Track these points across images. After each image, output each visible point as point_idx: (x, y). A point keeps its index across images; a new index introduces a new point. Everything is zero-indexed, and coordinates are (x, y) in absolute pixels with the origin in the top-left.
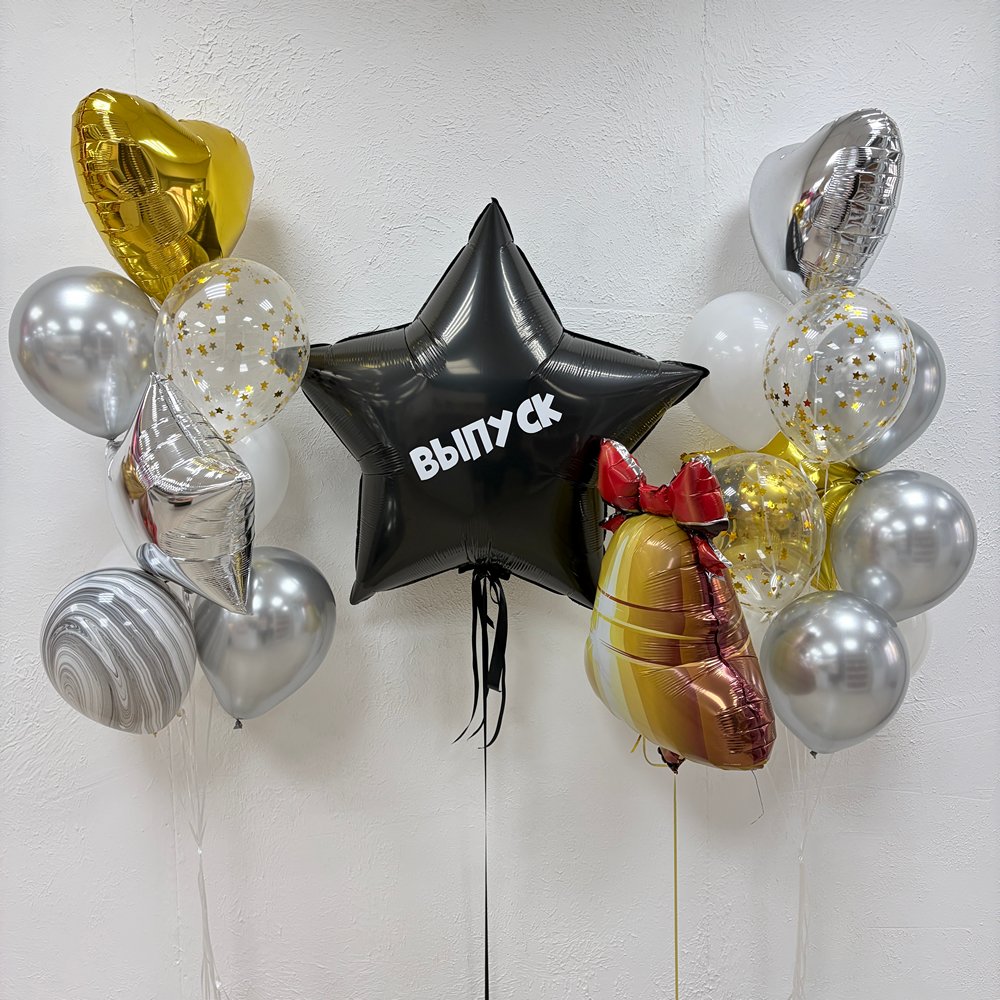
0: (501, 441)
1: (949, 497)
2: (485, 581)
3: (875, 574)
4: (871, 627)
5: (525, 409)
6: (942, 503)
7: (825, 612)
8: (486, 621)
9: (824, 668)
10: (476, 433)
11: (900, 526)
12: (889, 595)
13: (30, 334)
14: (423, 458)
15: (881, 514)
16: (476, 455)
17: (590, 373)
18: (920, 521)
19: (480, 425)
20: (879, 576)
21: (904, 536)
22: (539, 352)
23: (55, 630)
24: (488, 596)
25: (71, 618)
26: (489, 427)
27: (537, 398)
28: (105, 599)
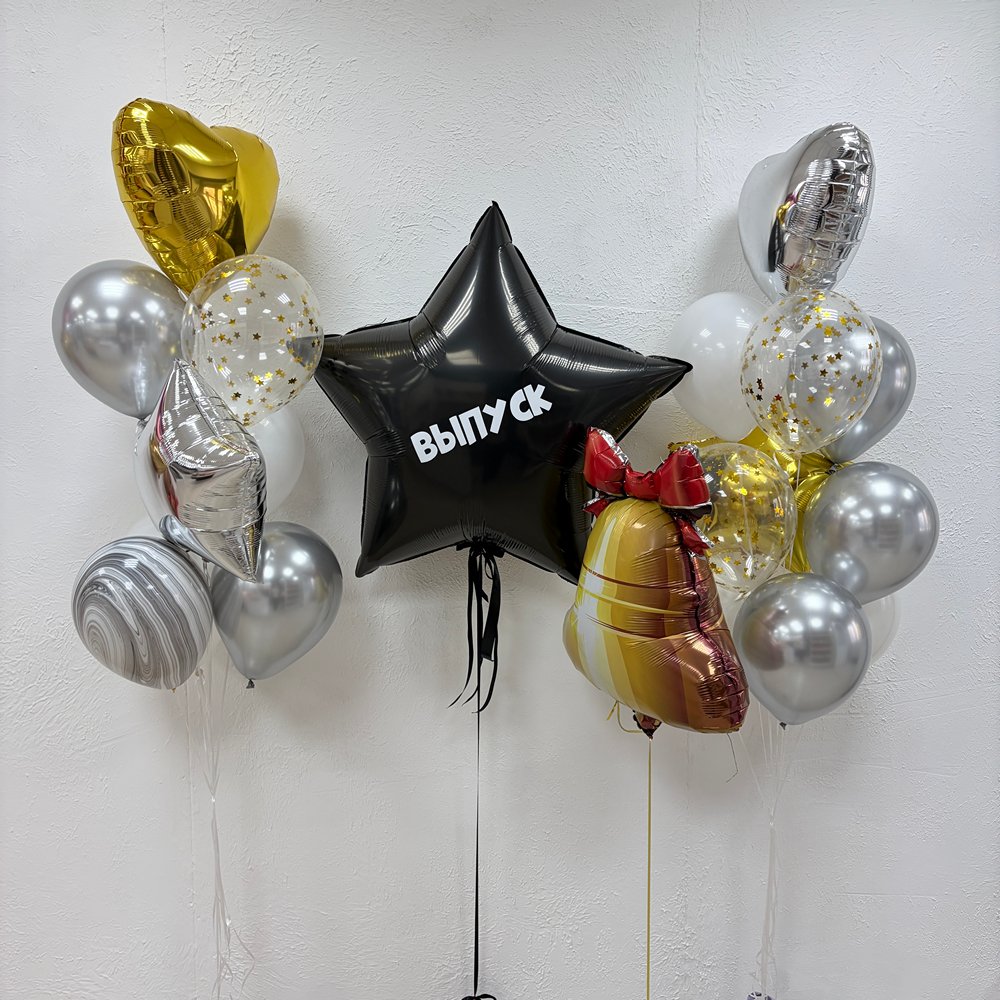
0: (495, 428)
1: (915, 489)
2: (481, 558)
3: (843, 559)
4: (837, 608)
5: (517, 398)
6: (908, 494)
7: (794, 592)
8: (481, 595)
9: (791, 644)
10: (472, 420)
11: (867, 514)
12: (855, 578)
13: (72, 322)
14: (423, 442)
15: (850, 502)
16: (472, 440)
17: (578, 366)
18: (886, 510)
19: (475, 412)
20: (846, 560)
21: (870, 523)
22: (533, 346)
23: (84, 590)
24: (484, 572)
25: (98, 580)
26: (484, 415)
27: (529, 388)
28: (130, 564)
